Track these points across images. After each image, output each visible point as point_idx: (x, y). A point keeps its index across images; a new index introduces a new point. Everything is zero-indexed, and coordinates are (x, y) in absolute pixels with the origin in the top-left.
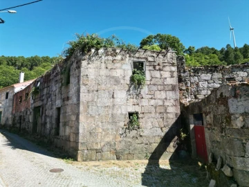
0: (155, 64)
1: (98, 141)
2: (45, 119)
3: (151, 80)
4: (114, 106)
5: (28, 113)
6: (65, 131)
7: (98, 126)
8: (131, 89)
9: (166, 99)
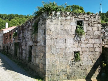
0: (89, 22)
1: (57, 69)
2: (22, 51)
3: (87, 32)
4: (66, 47)
5: (12, 45)
6: (35, 61)
7: (57, 60)
8: (76, 38)
9: (95, 43)
